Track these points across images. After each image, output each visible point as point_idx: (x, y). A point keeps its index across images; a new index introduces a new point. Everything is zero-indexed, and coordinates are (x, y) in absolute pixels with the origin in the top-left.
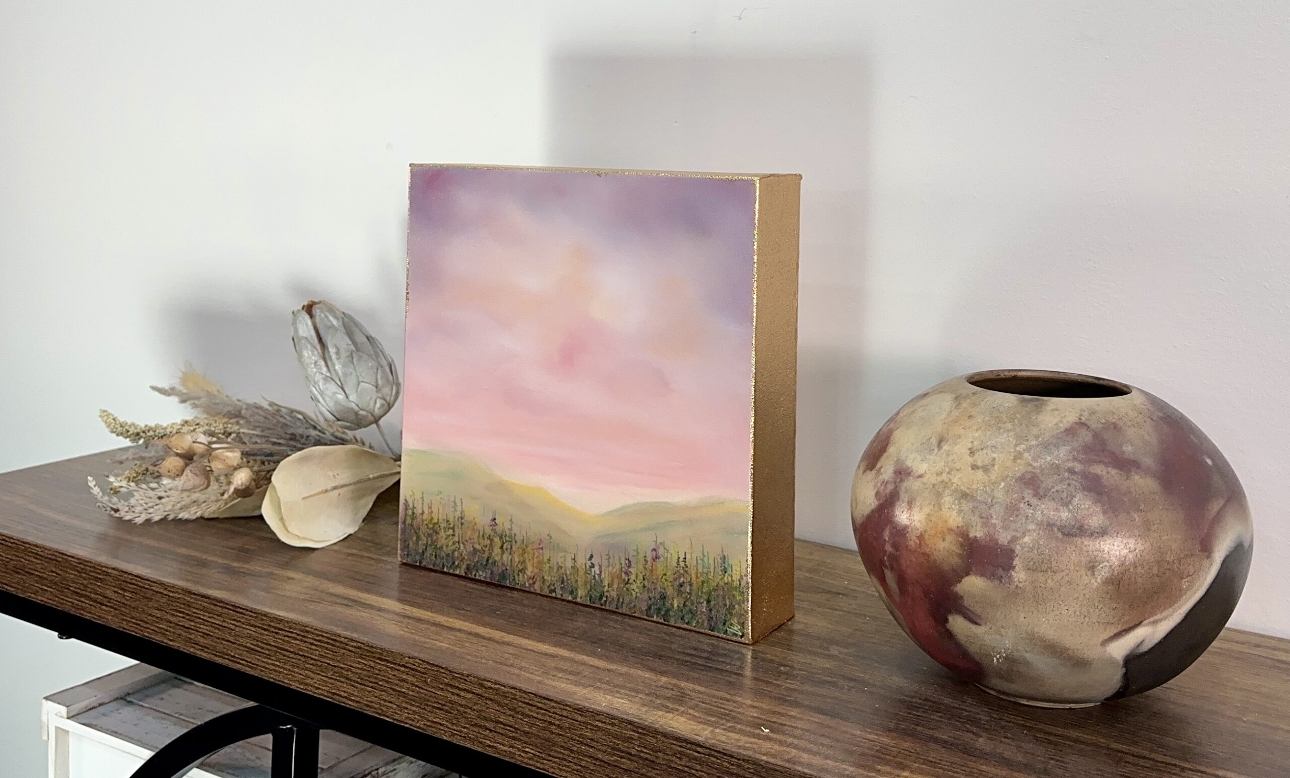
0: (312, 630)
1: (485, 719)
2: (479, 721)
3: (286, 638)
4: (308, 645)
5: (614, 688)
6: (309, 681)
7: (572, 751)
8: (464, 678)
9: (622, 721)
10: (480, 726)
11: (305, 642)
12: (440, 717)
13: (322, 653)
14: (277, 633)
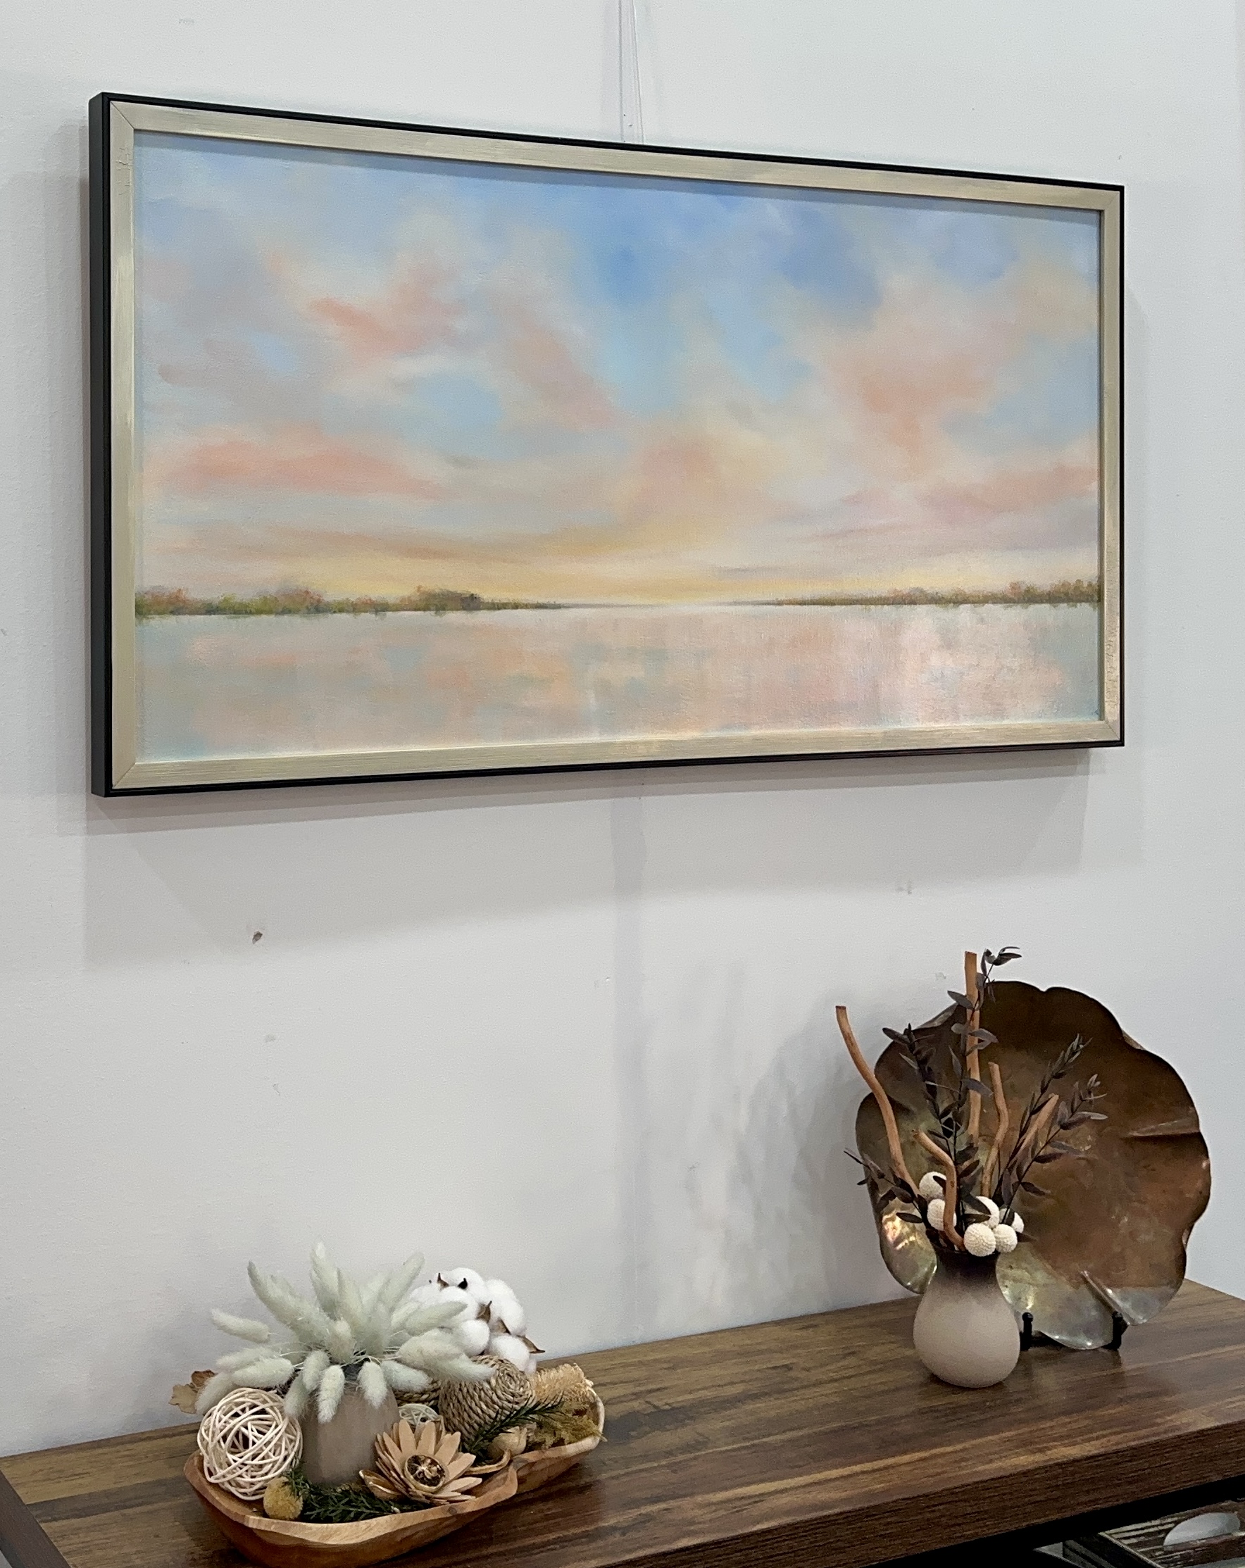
0: (803, 1525)
3: (776, 1545)
4: (797, 1540)
11: (796, 1538)
13: (812, 1540)
14: (767, 1545)
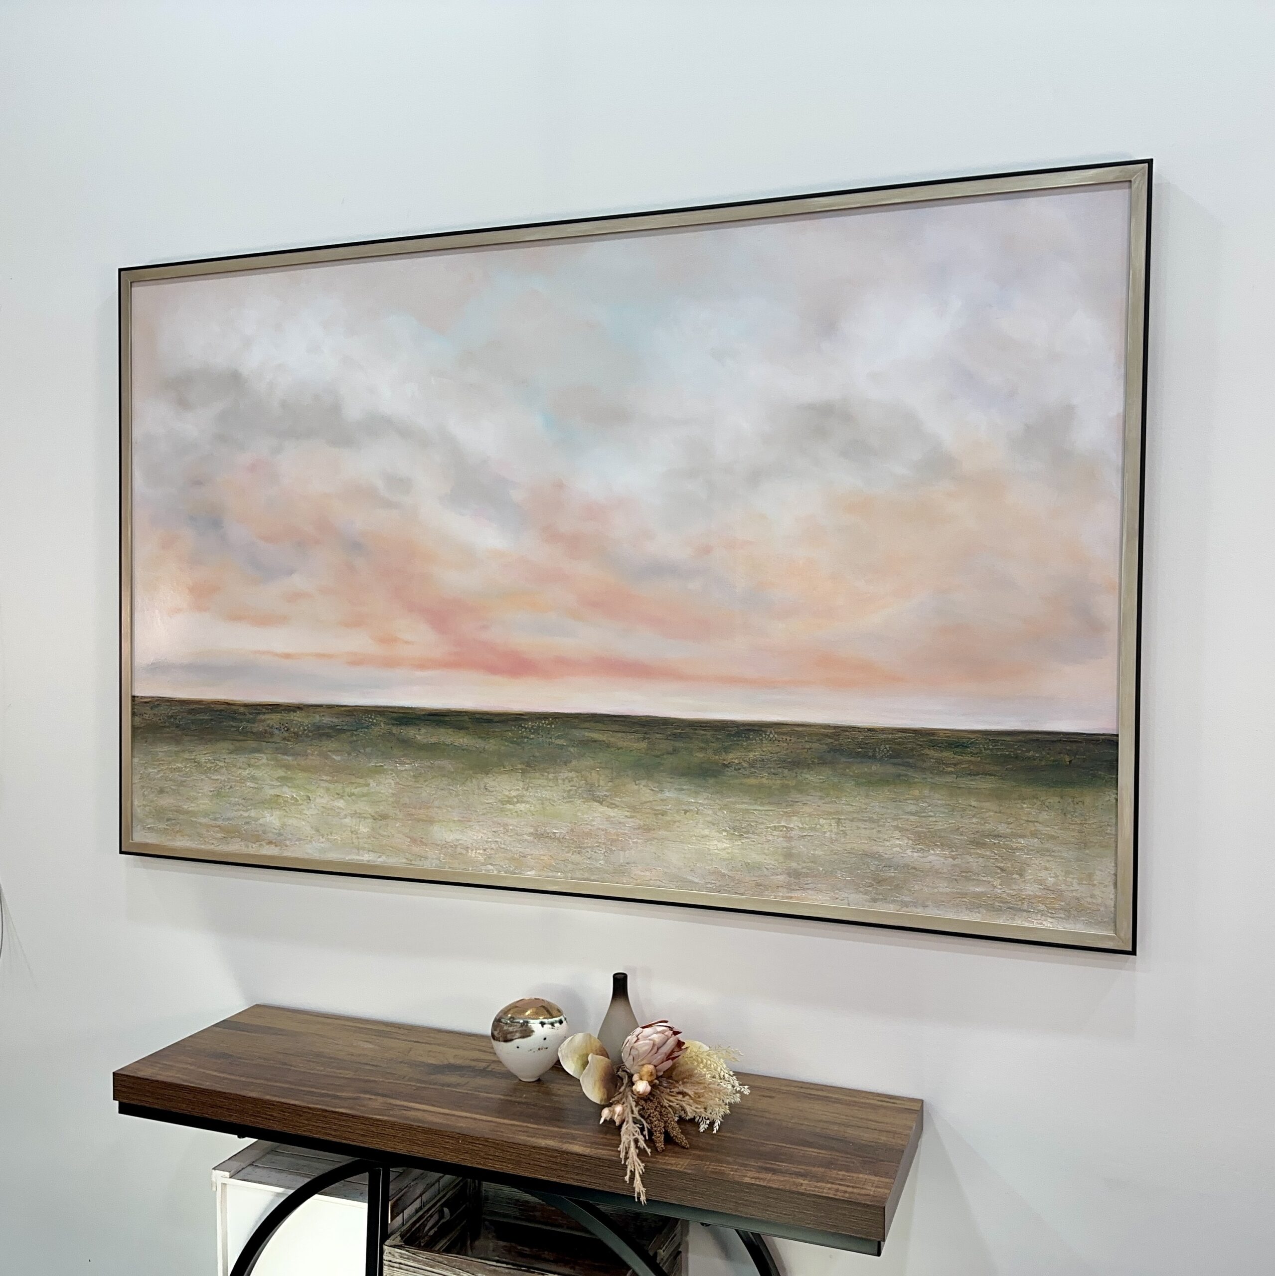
1: (488, 1155)
2: (487, 1157)
5: (545, 1137)
6: (396, 1147)
7: (530, 1164)
8: (478, 1139)
9: (553, 1150)
10: (487, 1159)
12: (467, 1157)
